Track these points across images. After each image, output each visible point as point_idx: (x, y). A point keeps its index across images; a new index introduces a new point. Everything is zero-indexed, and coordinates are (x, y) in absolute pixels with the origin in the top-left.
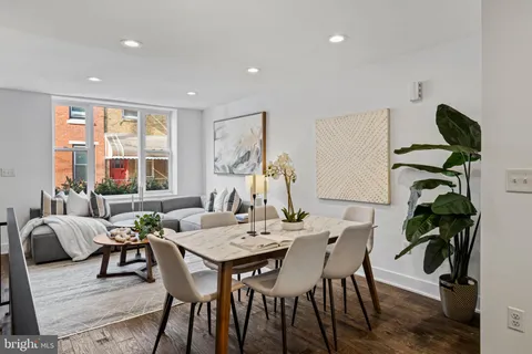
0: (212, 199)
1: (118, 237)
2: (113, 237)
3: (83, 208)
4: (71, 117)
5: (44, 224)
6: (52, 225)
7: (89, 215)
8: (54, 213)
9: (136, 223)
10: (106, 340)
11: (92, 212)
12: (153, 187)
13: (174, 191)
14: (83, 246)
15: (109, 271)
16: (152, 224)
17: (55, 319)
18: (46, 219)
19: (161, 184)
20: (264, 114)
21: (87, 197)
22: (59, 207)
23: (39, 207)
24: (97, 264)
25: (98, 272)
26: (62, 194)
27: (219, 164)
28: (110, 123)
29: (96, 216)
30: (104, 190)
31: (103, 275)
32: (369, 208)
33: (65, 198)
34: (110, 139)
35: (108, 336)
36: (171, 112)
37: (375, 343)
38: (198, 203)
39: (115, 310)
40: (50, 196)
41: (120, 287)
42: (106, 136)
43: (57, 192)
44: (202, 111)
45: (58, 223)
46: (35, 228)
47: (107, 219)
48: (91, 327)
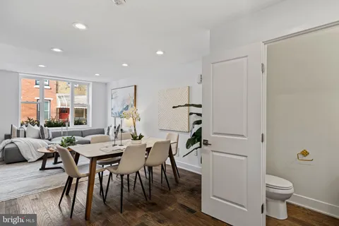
0: (109, 129)
1: (51, 149)
2: (48, 148)
3: (36, 134)
4: (36, 84)
5: (12, 143)
6: (16, 143)
7: (40, 138)
8: (18, 136)
9: (62, 141)
10: (37, 199)
11: (41, 136)
12: (77, 123)
13: (90, 125)
14: (34, 154)
15: (46, 167)
16: (71, 142)
17: (11, 190)
18: (13, 140)
19: (83, 122)
20: (135, 86)
21: (39, 128)
22: (22, 134)
23: (10, 133)
24: (40, 164)
25: (40, 167)
26: (24, 126)
27: (114, 112)
28: (59, 88)
29: (43, 138)
30: (49, 125)
31: (43, 168)
32: (176, 134)
33: (26, 128)
34: (59, 97)
35: (38, 197)
36: (89, 84)
37: (170, 196)
38: (102, 132)
39: (45, 185)
40: (17, 127)
41: (52, 174)
42: (57, 95)
43: (22, 125)
44: (106, 84)
45: (20, 142)
46: (7, 145)
47: (50, 140)
48: (30, 193)
